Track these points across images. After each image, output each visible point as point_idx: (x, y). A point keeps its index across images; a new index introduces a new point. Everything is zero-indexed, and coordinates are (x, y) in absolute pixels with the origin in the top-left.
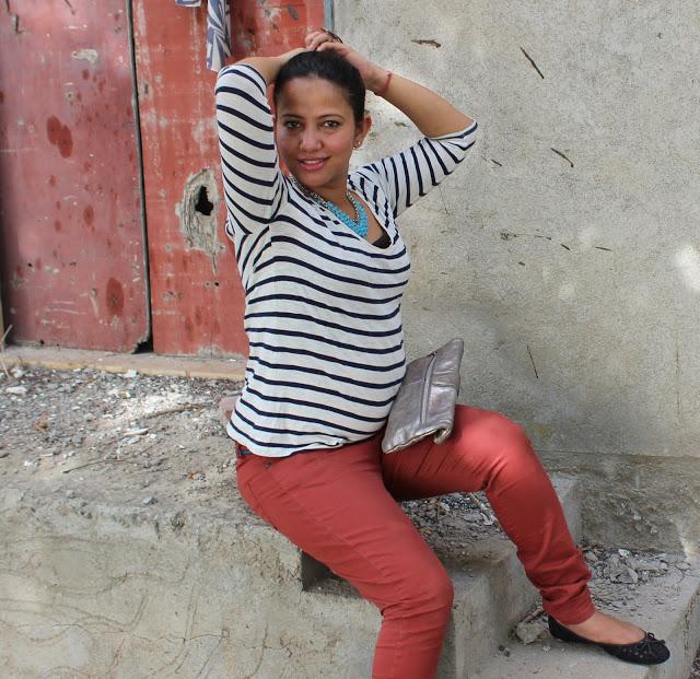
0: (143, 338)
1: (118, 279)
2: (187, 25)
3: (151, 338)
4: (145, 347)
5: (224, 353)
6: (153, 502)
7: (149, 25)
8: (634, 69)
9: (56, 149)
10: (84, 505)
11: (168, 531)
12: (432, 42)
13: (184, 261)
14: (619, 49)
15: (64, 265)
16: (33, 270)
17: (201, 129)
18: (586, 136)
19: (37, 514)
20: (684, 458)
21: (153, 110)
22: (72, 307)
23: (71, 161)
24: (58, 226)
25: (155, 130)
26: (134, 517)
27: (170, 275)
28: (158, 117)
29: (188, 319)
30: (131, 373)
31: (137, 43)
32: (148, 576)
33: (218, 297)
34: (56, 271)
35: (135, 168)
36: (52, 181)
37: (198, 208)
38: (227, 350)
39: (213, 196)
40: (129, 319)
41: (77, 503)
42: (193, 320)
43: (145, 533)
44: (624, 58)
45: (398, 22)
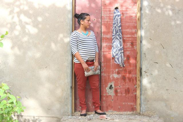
5: (113, 111)
7: (104, 60)
12: (157, 63)
13: (107, 97)
17: (112, 76)
21: (103, 73)
25: (103, 76)
27: (104, 99)
29: (107, 106)
31: (101, 63)
33: (113, 102)
37: (110, 88)
39: (113, 86)
42: (108, 106)
45: (151, 60)
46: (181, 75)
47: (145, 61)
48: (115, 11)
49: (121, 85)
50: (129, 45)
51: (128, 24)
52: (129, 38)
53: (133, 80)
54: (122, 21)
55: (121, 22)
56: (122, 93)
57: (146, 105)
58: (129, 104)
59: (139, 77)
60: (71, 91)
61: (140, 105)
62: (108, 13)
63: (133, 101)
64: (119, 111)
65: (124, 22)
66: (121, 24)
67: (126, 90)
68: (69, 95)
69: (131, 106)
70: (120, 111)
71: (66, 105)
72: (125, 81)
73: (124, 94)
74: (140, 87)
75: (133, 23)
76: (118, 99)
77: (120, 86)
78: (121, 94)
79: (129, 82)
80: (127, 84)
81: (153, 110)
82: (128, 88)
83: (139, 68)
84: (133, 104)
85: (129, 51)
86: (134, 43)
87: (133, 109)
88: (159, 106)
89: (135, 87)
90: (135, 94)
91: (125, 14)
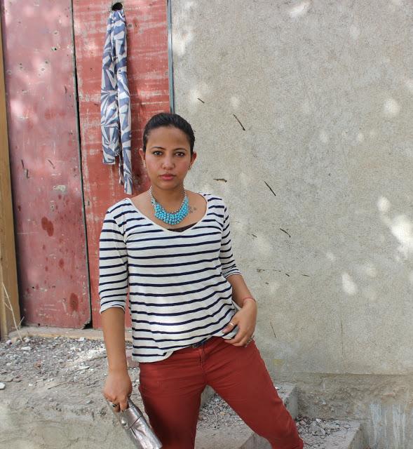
0: (88, 322)
1: (76, 294)
2: (108, 173)
3: (91, 321)
4: (89, 326)
6: (91, 402)
7: (90, 173)
8: (318, 191)
9: (46, 232)
10: (58, 405)
11: (98, 416)
12: (223, 180)
14: (311, 181)
15: (49, 287)
16: (35, 290)
18: (296, 223)
19: (34, 410)
20: (346, 374)
21: (92, 213)
22: (53, 307)
23: (53, 238)
24: (47, 269)
25: (93, 222)
26: (82, 410)
28: (94, 217)
30: (82, 339)
31: (84, 181)
32: (88, 439)
34: (46, 290)
35: (83, 240)
36: (44, 248)
40: (81, 313)
41: (54, 404)
43: (87, 418)
44: (313, 186)
46: (302, 221)
48: (111, 15)
51: (152, 54)
52: (157, 99)
62: (93, 23)
65: (140, 51)
91: (143, 22)
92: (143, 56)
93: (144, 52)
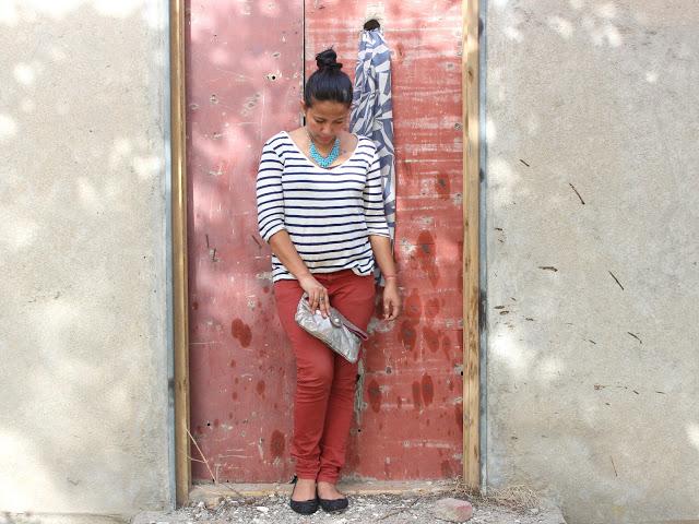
1: (281, 431)
5: (363, 479)
8: (680, 283)
9: (238, 342)
12: (552, 268)
14: (670, 271)
15: (237, 423)
16: (211, 428)
18: (650, 324)
22: (241, 453)
23: (249, 350)
24: (235, 396)
33: (360, 440)
34: (231, 428)
36: (233, 364)
38: (365, 476)
39: (361, 369)
40: (288, 459)
45: (529, 256)
46: (657, 322)
47: (499, 262)
48: (366, 37)
49: (394, 365)
50: (427, 190)
51: (422, 94)
52: (430, 155)
53: (447, 343)
54: (396, 81)
55: (390, 87)
56: (400, 402)
57: (504, 456)
58: (429, 445)
59: (476, 332)
60: (172, 401)
61: (479, 453)
62: (335, 46)
63: (449, 433)
64: (387, 478)
65: (404, 88)
66: (389, 96)
67: (415, 386)
68: (165, 419)
69: (441, 454)
70: (391, 479)
71: (152, 462)
72: (411, 350)
73: (409, 402)
74: (476, 377)
75: (447, 91)
76: (381, 427)
77: (389, 371)
78: (396, 406)
79: (428, 350)
80: (420, 360)
81: (538, 479)
82: (427, 379)
83: (475, 292)
84: (447, 446)
85: (427, 213)
86: (451, 181)
87: (448, 467)
88: (565, 459)
89: (457, 371)
90: (455, 401)
91: (412, 49)
92: (410, 96)
93: (411, 91)
